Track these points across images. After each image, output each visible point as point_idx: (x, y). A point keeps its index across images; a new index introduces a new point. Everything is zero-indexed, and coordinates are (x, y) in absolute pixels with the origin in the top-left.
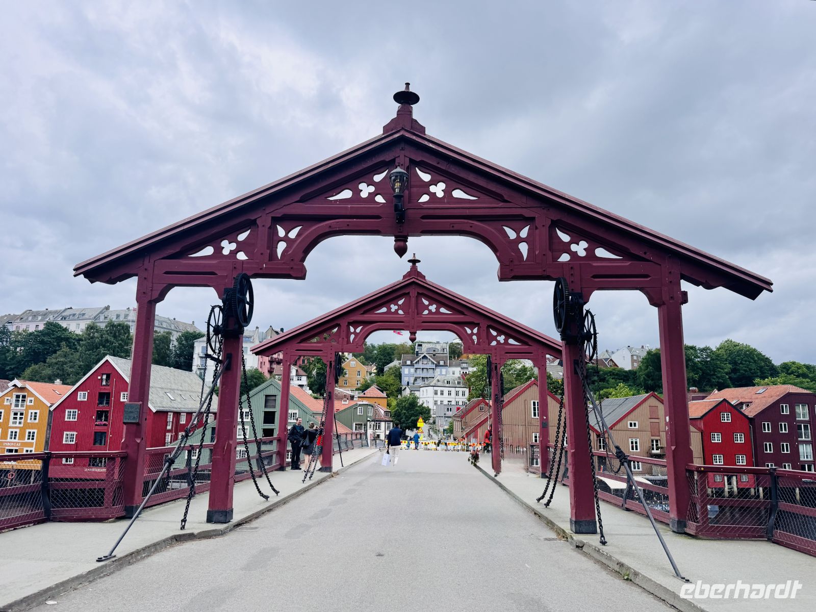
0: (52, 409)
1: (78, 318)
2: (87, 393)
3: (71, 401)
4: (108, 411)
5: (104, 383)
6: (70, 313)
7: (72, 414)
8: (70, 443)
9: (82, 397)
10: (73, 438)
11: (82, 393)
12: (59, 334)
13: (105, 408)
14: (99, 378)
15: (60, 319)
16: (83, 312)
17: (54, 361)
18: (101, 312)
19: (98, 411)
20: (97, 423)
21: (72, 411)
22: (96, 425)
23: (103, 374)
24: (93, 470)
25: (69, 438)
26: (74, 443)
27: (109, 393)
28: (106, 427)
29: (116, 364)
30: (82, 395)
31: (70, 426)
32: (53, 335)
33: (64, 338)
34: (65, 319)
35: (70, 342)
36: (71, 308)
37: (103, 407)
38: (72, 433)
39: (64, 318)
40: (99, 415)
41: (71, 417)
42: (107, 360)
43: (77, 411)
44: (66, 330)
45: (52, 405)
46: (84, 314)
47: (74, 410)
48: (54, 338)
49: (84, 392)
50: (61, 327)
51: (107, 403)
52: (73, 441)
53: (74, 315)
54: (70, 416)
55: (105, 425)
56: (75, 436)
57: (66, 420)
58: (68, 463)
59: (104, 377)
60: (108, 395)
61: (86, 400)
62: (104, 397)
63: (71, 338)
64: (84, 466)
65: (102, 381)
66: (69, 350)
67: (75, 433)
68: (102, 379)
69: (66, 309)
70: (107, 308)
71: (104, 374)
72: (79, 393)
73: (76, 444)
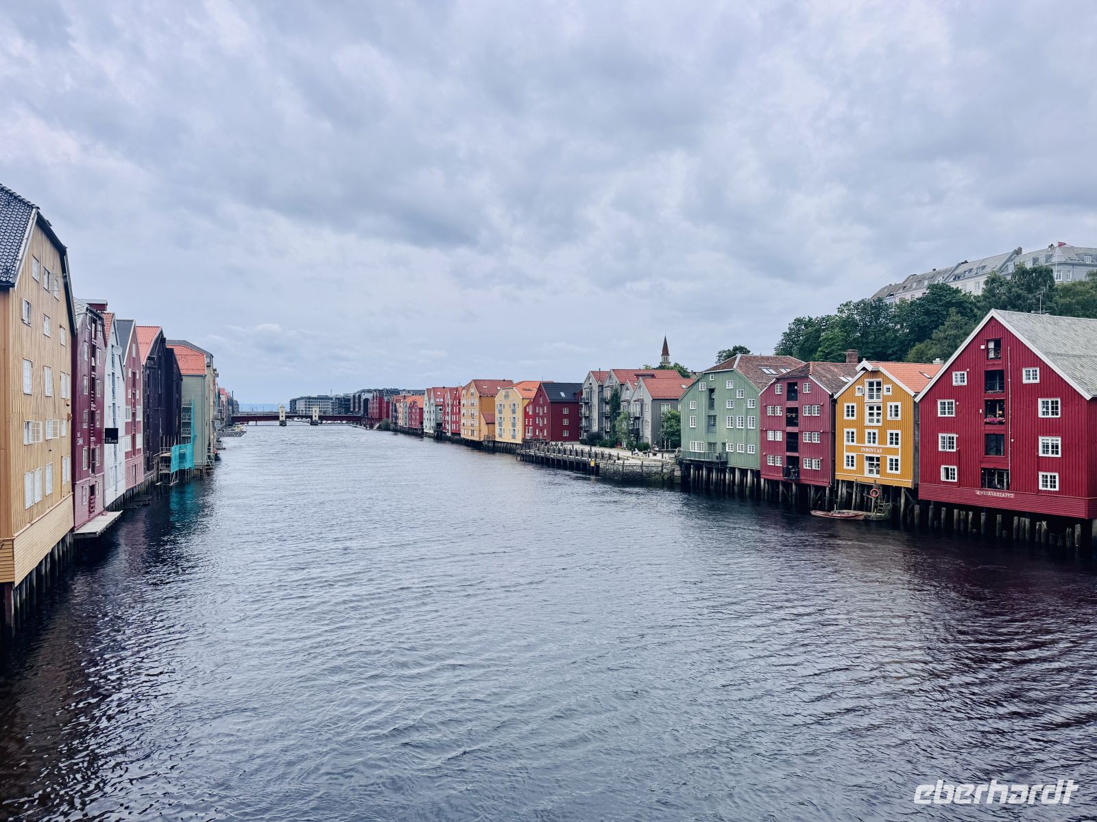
0: (917, 399)
1: (977, 273)
2: (966, 373)
3: (942, 387)
4: (1003, 400)
5: (992, 355)
6: (966, 269)
7: (947, 406)
8: (948, 450)
9: (959, 379)
10: (953, 443)
11: (959, 373)
12: (948, 298)
13: (998, 396)
14: (983, 347)
15: (952, 280)
16: (983, 264)
17: (942, 335)
18: (1009, 260)
19: (986, 401)
20: (987, 420)
21: (946, 401)
22: (986, 423)
23: (988, 341)
24: (989, 493)
25: (945, 442)
26: (954, 450)
27: (1002, 371)
28: (1002, 427)
29: (1009, 322)
30: (959, 376)
31: (946, 425)
32: (941, 300)
33: (956, 303)
34: (959, 278)
35: (964, 308)
36: (966, 262)
37: (995, 394)
38: (951, 435)
39: (957, 278)
40: (991, 407)
41: (947, 410)
42: (992, 317)
43: (954, 401)
44: (957, 291)
45: (917, 394)
46: (984, 267)
47: (950, 401)
48: (942, 306)
49: (962, 372)
50: (950, 289)
51: (1001, 388)
52: (953, 448)
53: (970, 270)
54: (945, 409)
55: (1001, 423)
56: (955, 441)
57: (939, 415)
58: (950, 480)
59: (991, 345)
60: (1001, 374)
61: (965, 383)
62: (994, 377)
63: (965, 301)
64: (975, 486)
65: (988, 353)
66: (960, 318)
67: (955, 436)
68: (987, 349)
69: (960, 264)
70: (1018, 252)
71: (991, 340)
72: (954, 374)
73: (958, 452)
